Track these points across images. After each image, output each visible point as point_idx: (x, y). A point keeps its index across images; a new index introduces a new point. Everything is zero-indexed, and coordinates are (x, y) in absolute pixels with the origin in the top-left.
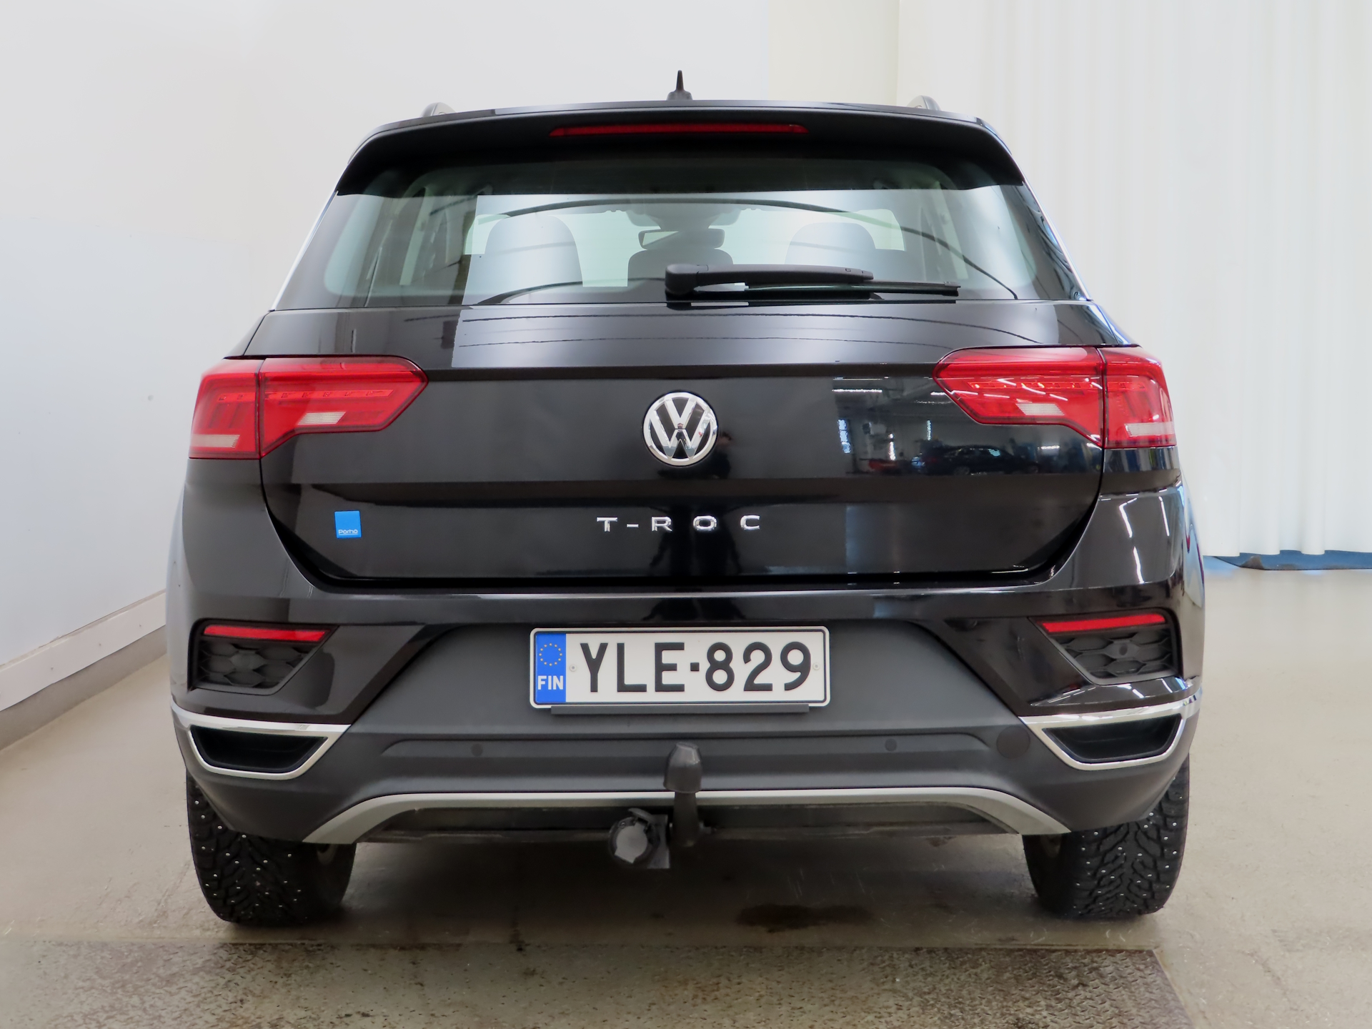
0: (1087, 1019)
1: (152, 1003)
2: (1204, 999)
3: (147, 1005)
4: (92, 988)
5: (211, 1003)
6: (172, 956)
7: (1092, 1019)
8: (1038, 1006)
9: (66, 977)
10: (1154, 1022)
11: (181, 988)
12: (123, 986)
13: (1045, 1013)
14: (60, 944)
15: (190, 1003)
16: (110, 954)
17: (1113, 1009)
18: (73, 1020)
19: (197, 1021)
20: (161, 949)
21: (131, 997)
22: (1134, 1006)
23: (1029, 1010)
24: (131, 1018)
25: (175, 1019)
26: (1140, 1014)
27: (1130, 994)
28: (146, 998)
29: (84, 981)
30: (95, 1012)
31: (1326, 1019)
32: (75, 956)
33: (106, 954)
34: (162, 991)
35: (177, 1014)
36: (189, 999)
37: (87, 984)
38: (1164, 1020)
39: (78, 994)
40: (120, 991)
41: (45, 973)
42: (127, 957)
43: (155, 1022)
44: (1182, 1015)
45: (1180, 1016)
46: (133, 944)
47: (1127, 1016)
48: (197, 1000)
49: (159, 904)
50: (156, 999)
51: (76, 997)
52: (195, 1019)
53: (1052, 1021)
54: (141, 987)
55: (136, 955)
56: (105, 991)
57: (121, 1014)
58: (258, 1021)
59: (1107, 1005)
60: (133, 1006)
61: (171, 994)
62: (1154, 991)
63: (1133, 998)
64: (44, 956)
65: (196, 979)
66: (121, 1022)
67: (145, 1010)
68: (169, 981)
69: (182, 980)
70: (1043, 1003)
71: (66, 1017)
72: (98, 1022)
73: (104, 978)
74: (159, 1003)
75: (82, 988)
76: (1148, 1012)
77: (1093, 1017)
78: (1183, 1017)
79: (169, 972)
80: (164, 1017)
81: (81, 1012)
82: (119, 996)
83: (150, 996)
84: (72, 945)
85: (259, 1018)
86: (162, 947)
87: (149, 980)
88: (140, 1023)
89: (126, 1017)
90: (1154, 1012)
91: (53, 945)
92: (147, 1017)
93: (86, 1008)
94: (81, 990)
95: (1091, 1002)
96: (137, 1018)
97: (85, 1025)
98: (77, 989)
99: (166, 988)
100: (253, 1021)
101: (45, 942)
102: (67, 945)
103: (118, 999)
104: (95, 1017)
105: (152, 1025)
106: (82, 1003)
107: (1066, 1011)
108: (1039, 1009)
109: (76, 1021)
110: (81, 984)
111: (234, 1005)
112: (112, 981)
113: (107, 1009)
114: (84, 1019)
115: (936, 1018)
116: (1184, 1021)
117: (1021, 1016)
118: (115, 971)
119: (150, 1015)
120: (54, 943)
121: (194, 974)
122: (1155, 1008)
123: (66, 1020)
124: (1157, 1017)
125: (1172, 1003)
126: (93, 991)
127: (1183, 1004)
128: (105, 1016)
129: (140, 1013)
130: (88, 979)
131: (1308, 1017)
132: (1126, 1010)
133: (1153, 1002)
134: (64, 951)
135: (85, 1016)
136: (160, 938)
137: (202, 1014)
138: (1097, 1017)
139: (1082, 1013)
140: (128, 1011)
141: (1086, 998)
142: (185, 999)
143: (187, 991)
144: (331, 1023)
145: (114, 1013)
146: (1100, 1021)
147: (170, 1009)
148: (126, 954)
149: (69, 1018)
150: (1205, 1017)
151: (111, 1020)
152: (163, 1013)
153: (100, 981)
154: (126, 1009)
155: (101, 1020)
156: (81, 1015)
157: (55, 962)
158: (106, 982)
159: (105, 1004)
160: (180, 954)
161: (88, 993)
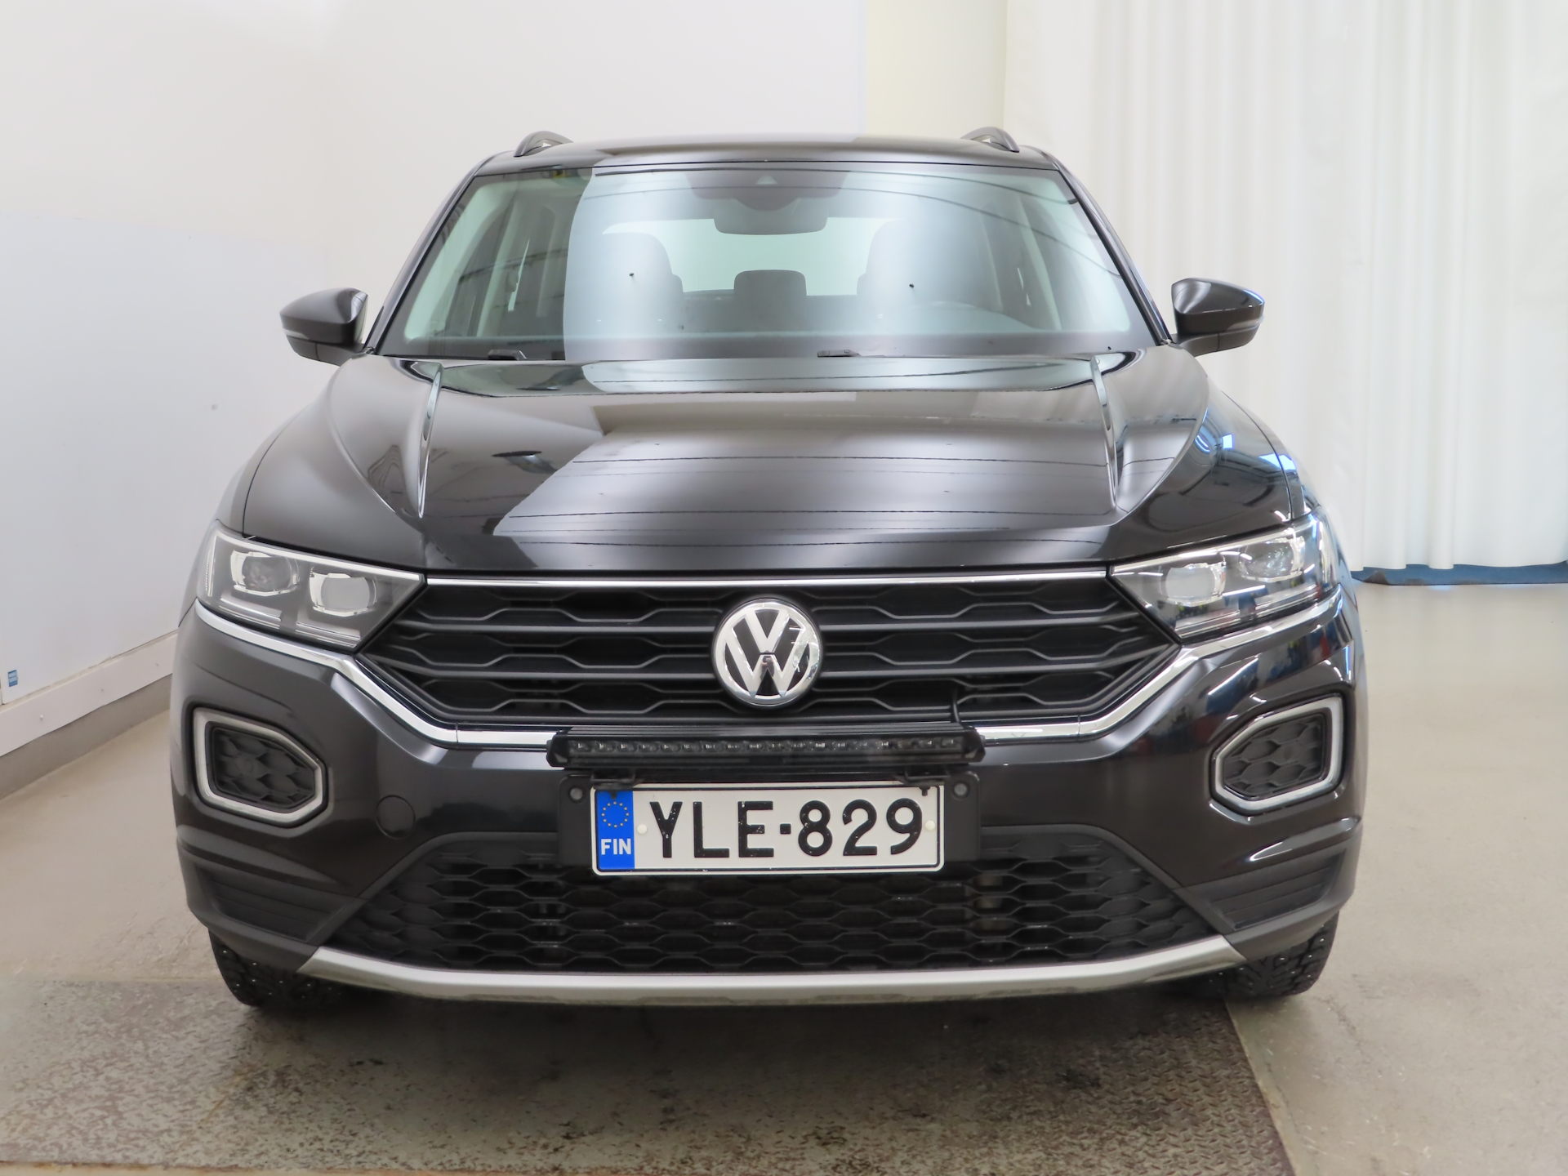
0: (1142, 1071)
1: (156, 1049)
2: (1271, 1050)
3: (150, 1052)
4: (96, 1032)
5: (219, 1049)
6: (185, 998)
7: (1148, 1071)
8: (1092, 1056)
9: (71, 1020)
10: (1214, 1075)
11: (188, 1033)
12: (129, 1031)
13: (1098, 1064)
14: (71, 985)
15: (196, 1049)
16: (121, 996)
17: (1172, 1060)
18: (71, 1068)
19: (201, 1069)
20: (176, 990)
21: (135, 1042)
22: (1194, 1058)
23: (1081, 1061)
24: (132, 1065)
25: (177, 1067)
26: (1200, 1066)
27: (1191, 1044)
28: (150, 1044)
29: (88, 1025)
30: (95, 1059)
31: (1401, 1074)
32: (84, 998)
33: (117, 995)
34: (169, 1036)
35: (179, 1062)
36: (196, 1045)
37: (92, 1028)
38: (1226, 1072)
39: (80, 1039)
40: (124, 1036)
41: (49, 1016)
42: (138, 999)
43: (156, 1069)
44: (1245, 1067)
45: (1242, 1069)
46: (147, 985)
47: (1185, 1068)
48: (203, 1045)
49: (181, 941)
50: (161, 1045)
51: (77, 1042)
52: (198, 1067)
53: (1105, 1074)
54: (148, 1031)
55: (148, 996)
56: (109, 1036)
57: (122, 1061)
58: (265, 1068)
59: (1165, 1056)
60: (136, 1053)
61: (177, 1039)
62: (1219, 1041)
63: (1195, 1048)
64: (52, 998)
65: (207, 1023)
66: (119, 1069)
67: (147, 1056)
68: (178, 1024)
69: (191, 1024)
70: (1097, 1053)
71: (63, 1064)
72: (96, 1070)
73: (110, 1021)
74: (164, 1049)
75: (86, 1032)
76: (1209, 1064)
77: (1150, 1069)
78: (1245, 1070)
79: (180, 1015)
80: (166, 1064)
81: (80, 1059)
82: (123, 1041)
83: (155, 1041)
84: (83, 986)
85: (266, 1065)
86: (178, 987)
87: (157, 1023)
88: (140, 1072)
89: (126, 1064)
90: (1215, 1064)
91: (64, 986)
92: (148, 1064)
93: (86, 1054)
94: (84, 1035)
95: (1148, 1053)
96: (138, 1065)
97: (81, 1074)
98: (79, 1033)
99: (174, 1033)
100: (259, 1069)
101: (55, 982)
102: (77, 986)
103: (122, 1045)
104: (94, 1064)
105: (151, 1073)
106: (82, 1049)
107: (1121, 1062)
108: (1093, 1059)
109: (73, 1068)
110: (85, 1028)
111: (242, 1052)
112: (119, 1024)
113: (108, 1055)
114: (82, 1067)
115: (981, 1069)
116: (1247, 1075)
117: (1072, 1067)
118: (123, 1014)
119: (152, 1062)
120: (64, 983)
121: (206, 1018)
122: (1216, 1060)
123: (62, 1068)
124: (1218, 1070)
125: (1236, 1054)
126: (97, 1035)
127: (1247, 1055)
128: (104, 1063)
129: (141, 1059)
130: (92, 1023)
131: (1380, 1072)
132: (1185, 1061)
133: (1216, 1053)
134: (73, 992)
135: (84, 1063)
136: (178, 978)
137: (207, 1062)
138: (1153, 1069)
139: (1138, 1065)
140: (129, 1057)
141: (1144, 1049)
142: (191, 1045)
143: (195, 1036)
144: (342, 1071)
145: (115, 1059)
146: (1156, 1073)
147: (174, 1055)
148: (138, 995)
149: (67, 1066)
150: (1270, 1071)
151: (109, 1068)
152: (166, 1060)
153: (105, 1025)
154: (128, 1055)
155: (100, 1067)
156: (80, 1062)
157: (62, 1004)
158: (111, 1026)
159: (107, 1051)
160: (194, 996)
161: (92, 1037)
